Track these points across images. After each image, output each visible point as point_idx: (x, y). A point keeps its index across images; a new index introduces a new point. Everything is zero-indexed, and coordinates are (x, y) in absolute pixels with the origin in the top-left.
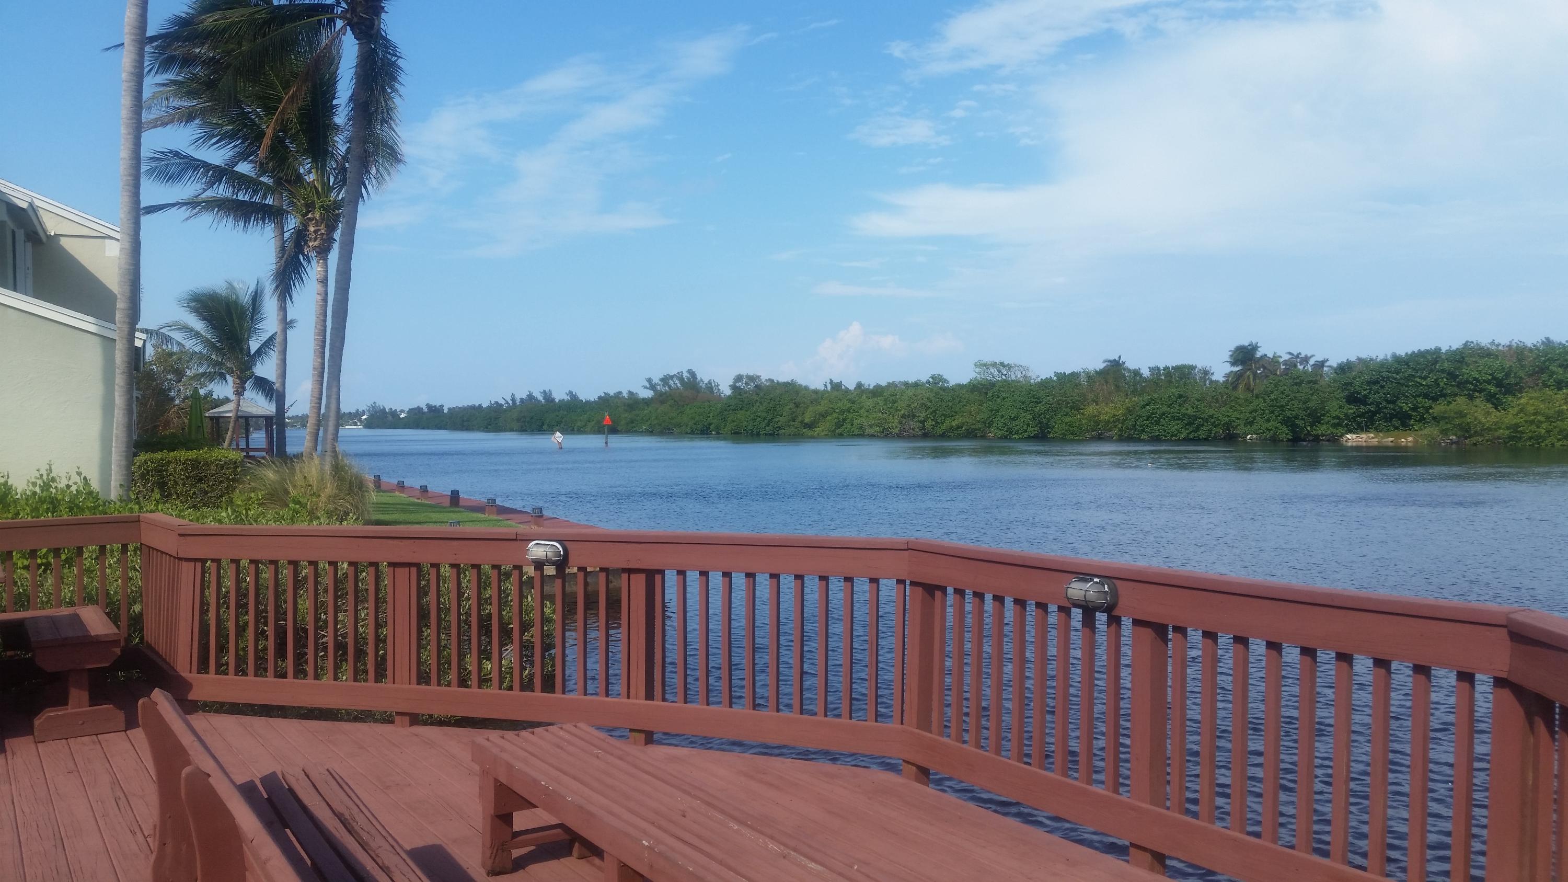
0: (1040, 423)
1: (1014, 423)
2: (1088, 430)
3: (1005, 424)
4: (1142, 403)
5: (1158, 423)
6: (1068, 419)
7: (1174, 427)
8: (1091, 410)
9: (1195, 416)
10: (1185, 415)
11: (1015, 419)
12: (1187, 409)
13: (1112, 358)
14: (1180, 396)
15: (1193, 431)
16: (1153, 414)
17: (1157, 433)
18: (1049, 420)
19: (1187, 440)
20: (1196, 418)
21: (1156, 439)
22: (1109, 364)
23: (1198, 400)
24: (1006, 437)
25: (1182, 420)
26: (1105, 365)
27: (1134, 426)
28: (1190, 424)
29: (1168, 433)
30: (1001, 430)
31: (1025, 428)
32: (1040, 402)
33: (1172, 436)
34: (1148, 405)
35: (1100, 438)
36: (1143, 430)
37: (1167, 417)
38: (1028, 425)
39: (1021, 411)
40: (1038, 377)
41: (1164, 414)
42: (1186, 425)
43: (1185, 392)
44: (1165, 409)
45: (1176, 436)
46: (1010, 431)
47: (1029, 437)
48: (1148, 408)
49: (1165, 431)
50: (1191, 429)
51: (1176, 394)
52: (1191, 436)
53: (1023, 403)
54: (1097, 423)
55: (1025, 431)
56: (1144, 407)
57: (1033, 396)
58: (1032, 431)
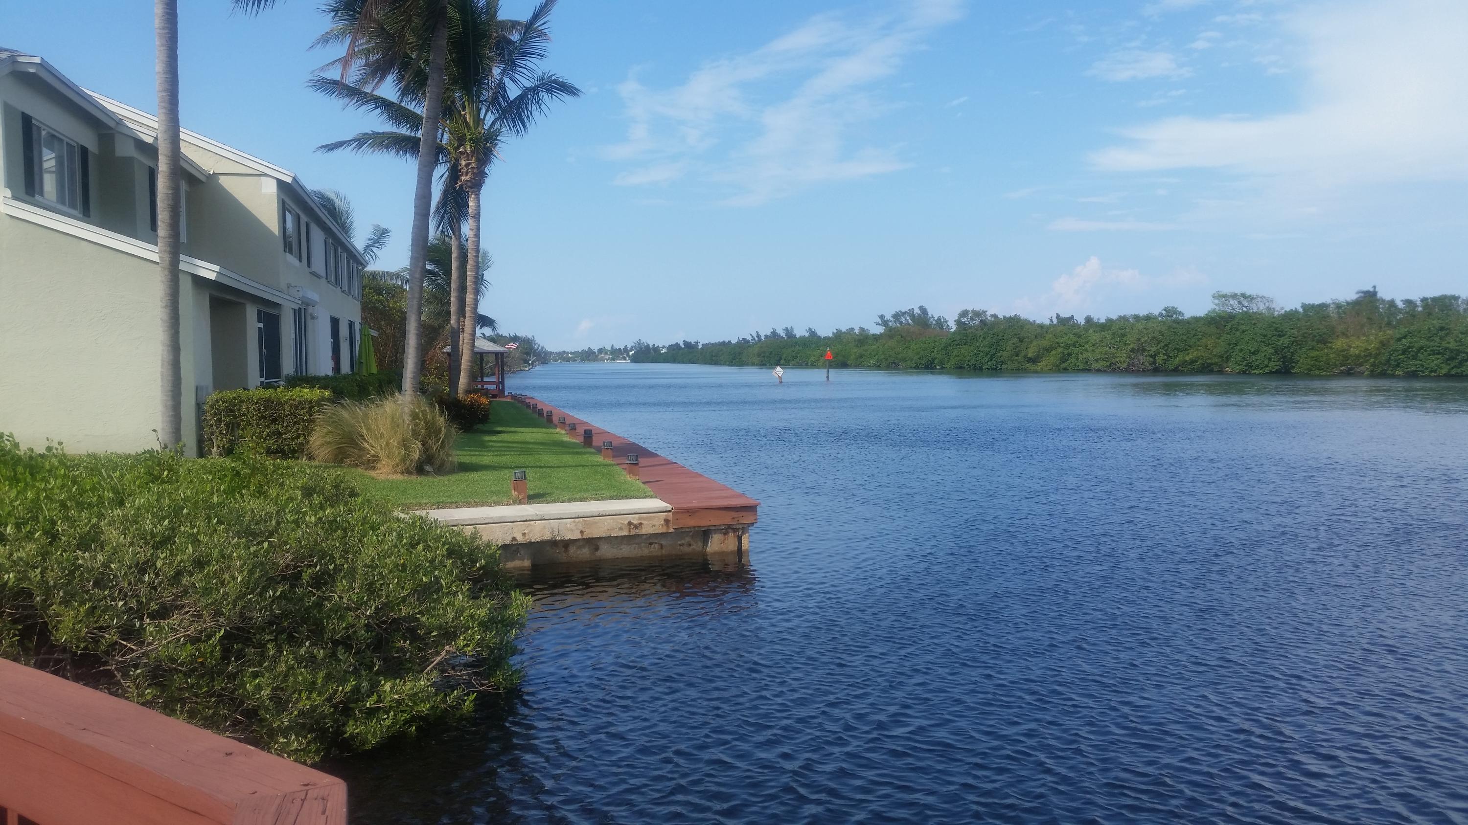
0: (1284, 357)
1: (1254, 358)
2: (1336, 366)
3: (1244, 358)
4: (1398, 336)
5: (1415, 357)
6: (1314, 353)
7: (1434, 362)
8: (1339, 343)
9: (1458, 350)
10: (1446, 349)
11: (1255, 353)
12: (1449, 343)
13: (1366, 289)
14: (1442, 329)
15: (1455, 367)
16: (1409, 347)
17: (1414, 369)
18: (1293, 354)
19: (1448, 376)
20: (1459, 352)
21: (1413, 375)
22: (1362, 295)
23: (1462, 333)
24: (1245, 373)
25: (1443, 354)
26: (1358, 296)
27: (1388, 360)
28: (1452, 359)
29: (1427, 369)
30: (1239, 365)
31: (1266, 362)
32: (1284, 335)
33: (1431, 372)
34: (1405, 337)
35: (1349, 373)
36: (1398, 366)
37: (1426, 351)
38: (1270, 359)
39: (1262, 345)
40: (1282, 308)
41: (1422, 348)
42: (1448, 360)
43: (1447, 324)
44: (1423, 342)
45: (1435, 371)
46: (1250, 366)
47: (1271, 372)
48: (1404, 341)
49: (1422, 366)
50: (1452, 365)
51: (1438, 325)
52: (1453, 372)
53: (1265, 336)
54: (1347, 358)
55: (1267, 366)
56: (1399, 340)
57: (1276, 329)
58: (1274, 365)
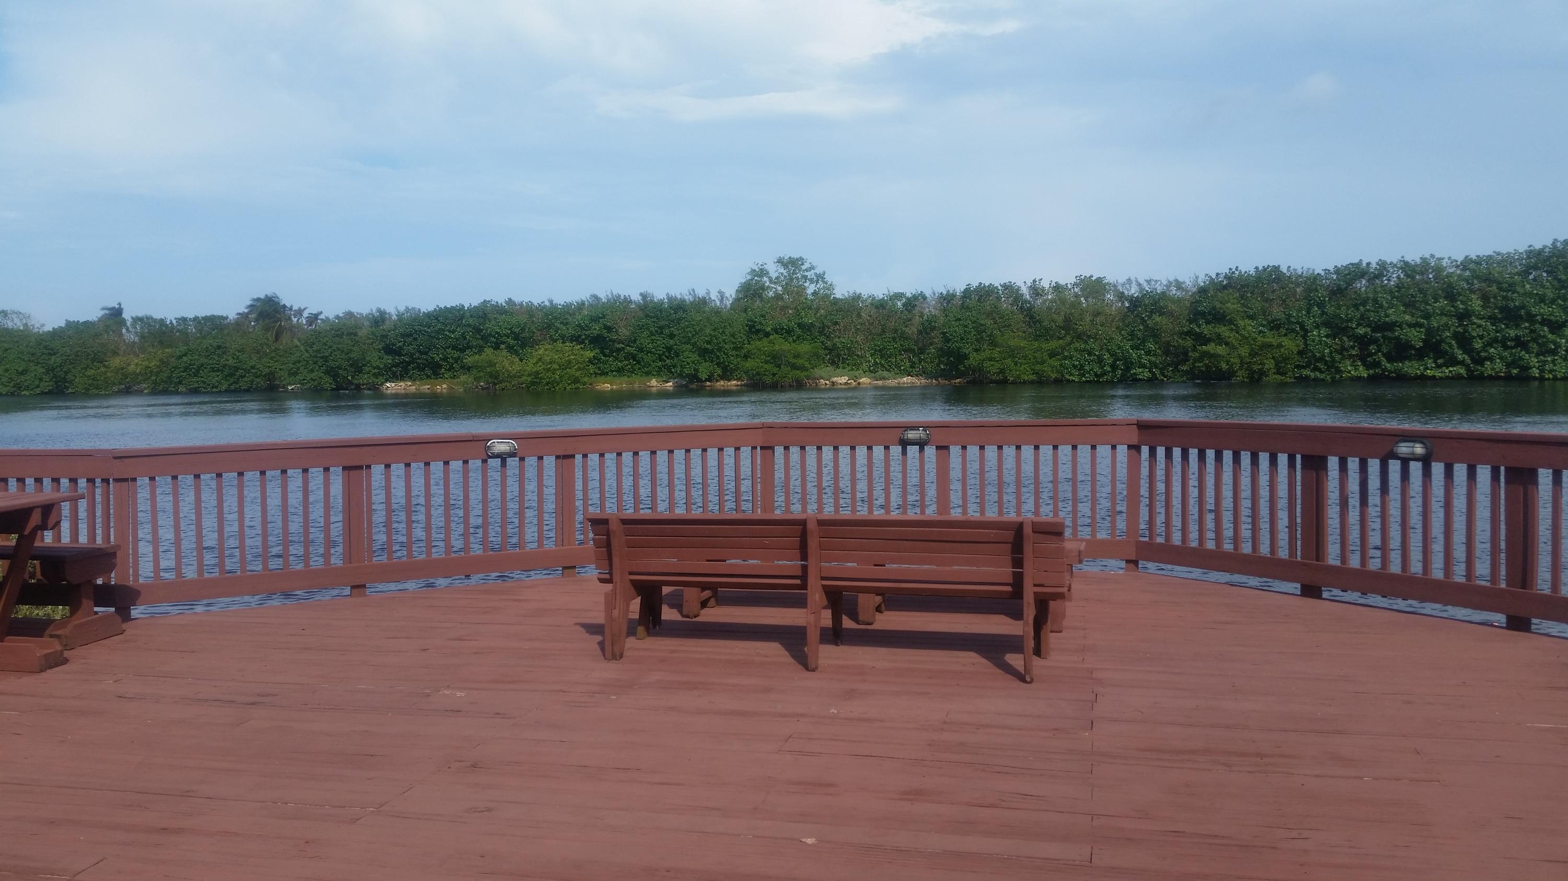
0: (55, 376)
1: (23, 378)
2: (114, 384)
3: (10, 378)
4: (178, 354)
5: (196, 374)
6: (90, 372)
7: (215, 378)
8: (116, 362)
9: (235, 367)
10: (225, 366)
11: (23, 373)
12: (228, 360)
13: (111, 305)
14: (219, 347)
15: (234, 383)
16: (190, 365)
17: (196, 385)
18: (66, 373)
19: (228, 391)
20: (237, 369)
21: (195, 391)
22: (107, 312)
23: (239, 351)
24: (12, 394)
25: (222, 371)
26: (103, 313)
27: (169, 378)
28: (231, 375)
29: (209, 385)
30: (6, 386)
31: (37, 382)
32: (55, 354)
33: (213, 388)
34: (185, 355)
35: (127, 391)
36: (180, 383)
37: (206, 368)
38: (41, 379)
39: (31, 364)
40: (43, 325)
41: (202, 365)
42: (227, 376)
43: (223, 343)
44: (203, 360)
45: (217, 387)
46: (18, 387)
47: (43, 393)
48: (185, 359)
49: (204, 382)
50: (232, 380)
51: (215, 344)
52: (232, 387)
53: (33, 354)
54: (126, 376)
55: (38, 387)
56: (180, 357)
57: (45, 347)
58: (47, 385)
